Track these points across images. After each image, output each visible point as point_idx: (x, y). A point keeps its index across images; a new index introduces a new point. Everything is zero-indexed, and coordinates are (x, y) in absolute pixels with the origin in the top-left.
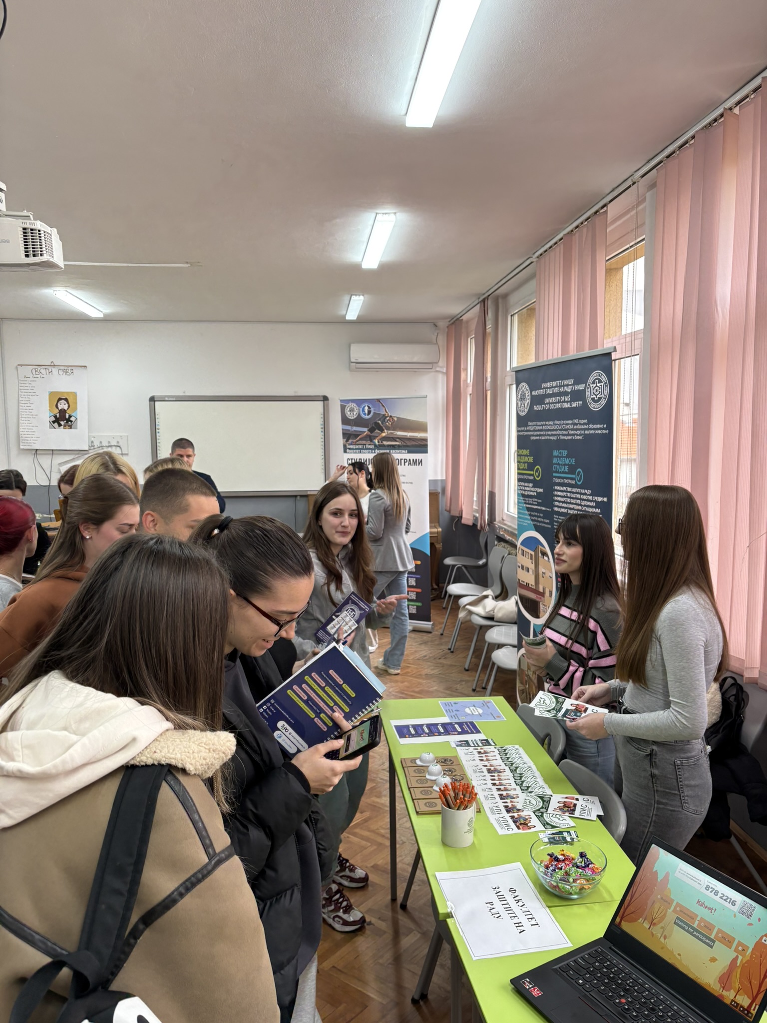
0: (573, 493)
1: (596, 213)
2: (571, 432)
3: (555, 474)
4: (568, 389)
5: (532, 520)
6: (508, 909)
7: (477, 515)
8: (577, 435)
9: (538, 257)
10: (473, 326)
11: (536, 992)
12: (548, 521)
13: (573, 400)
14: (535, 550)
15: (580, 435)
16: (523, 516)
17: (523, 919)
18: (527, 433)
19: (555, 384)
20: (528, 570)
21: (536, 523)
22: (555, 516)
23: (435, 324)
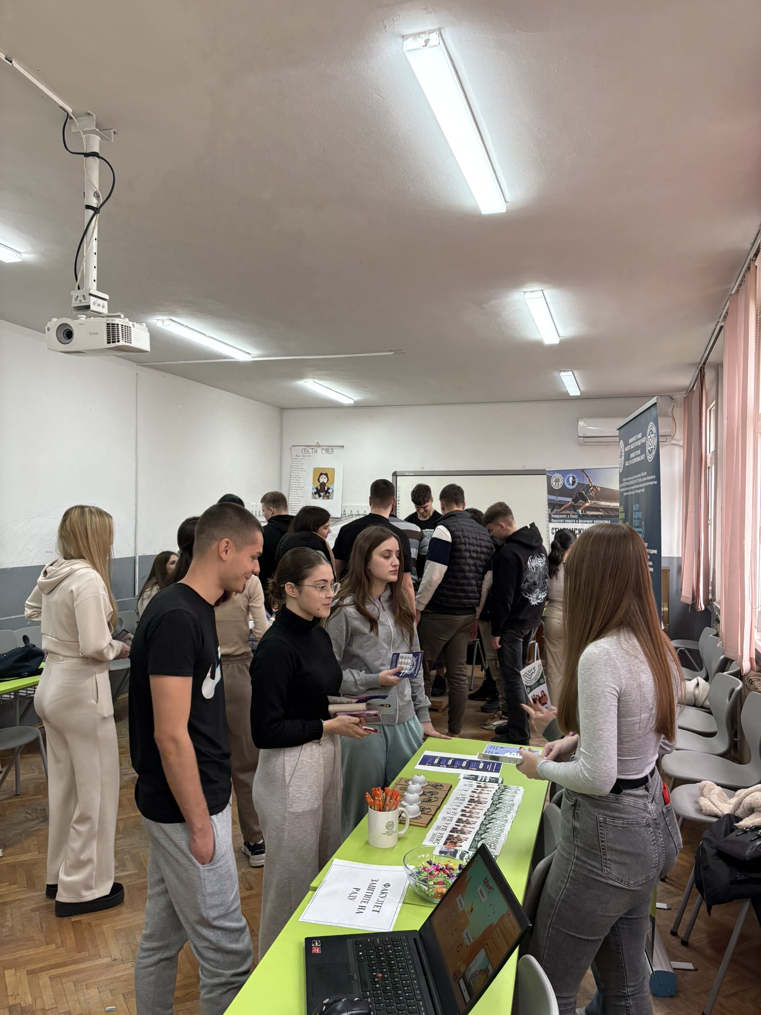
6: (368, 896)
9: (724, 321)
11: (316, 951)
17: (370, 905)
23: (672, 396)
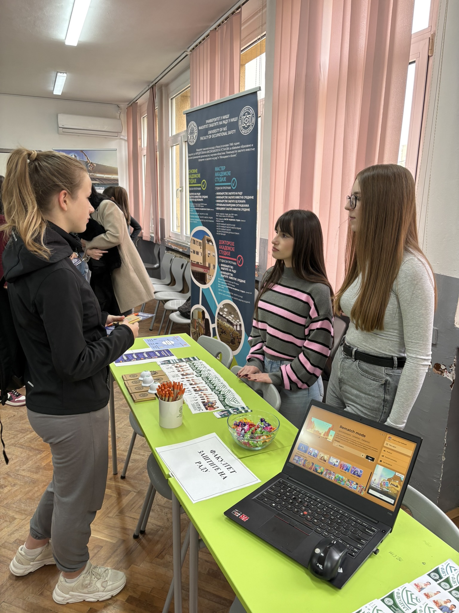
0: (230, 195)
1: (233, 13)
2: (227, 153)
3: (216, 184)
4: (225, 122)
5: (201, 219)
6: (212, 464)
7: (153, 235)
8: (232, 154)
9: (191, 51)
10: (145, 108)
11: (244, 518)
12: (212, 218)
13: (229, 129)
14: (203, 239)
15: (234, 154)
16: (194, 217)
17: (224, 469)
18: (195, 157)
19: (215, 119)
20: (198, 253)
21: (203, 220)
22: (217, 214)
23: (118, 105)
